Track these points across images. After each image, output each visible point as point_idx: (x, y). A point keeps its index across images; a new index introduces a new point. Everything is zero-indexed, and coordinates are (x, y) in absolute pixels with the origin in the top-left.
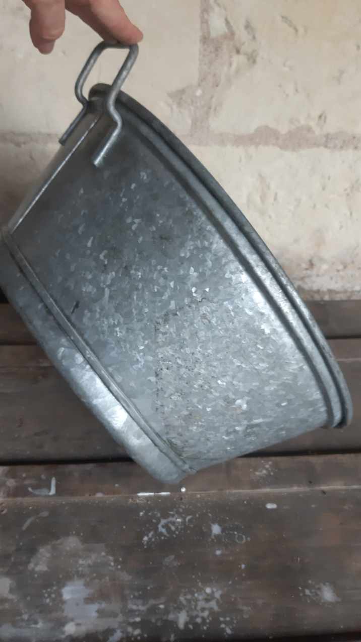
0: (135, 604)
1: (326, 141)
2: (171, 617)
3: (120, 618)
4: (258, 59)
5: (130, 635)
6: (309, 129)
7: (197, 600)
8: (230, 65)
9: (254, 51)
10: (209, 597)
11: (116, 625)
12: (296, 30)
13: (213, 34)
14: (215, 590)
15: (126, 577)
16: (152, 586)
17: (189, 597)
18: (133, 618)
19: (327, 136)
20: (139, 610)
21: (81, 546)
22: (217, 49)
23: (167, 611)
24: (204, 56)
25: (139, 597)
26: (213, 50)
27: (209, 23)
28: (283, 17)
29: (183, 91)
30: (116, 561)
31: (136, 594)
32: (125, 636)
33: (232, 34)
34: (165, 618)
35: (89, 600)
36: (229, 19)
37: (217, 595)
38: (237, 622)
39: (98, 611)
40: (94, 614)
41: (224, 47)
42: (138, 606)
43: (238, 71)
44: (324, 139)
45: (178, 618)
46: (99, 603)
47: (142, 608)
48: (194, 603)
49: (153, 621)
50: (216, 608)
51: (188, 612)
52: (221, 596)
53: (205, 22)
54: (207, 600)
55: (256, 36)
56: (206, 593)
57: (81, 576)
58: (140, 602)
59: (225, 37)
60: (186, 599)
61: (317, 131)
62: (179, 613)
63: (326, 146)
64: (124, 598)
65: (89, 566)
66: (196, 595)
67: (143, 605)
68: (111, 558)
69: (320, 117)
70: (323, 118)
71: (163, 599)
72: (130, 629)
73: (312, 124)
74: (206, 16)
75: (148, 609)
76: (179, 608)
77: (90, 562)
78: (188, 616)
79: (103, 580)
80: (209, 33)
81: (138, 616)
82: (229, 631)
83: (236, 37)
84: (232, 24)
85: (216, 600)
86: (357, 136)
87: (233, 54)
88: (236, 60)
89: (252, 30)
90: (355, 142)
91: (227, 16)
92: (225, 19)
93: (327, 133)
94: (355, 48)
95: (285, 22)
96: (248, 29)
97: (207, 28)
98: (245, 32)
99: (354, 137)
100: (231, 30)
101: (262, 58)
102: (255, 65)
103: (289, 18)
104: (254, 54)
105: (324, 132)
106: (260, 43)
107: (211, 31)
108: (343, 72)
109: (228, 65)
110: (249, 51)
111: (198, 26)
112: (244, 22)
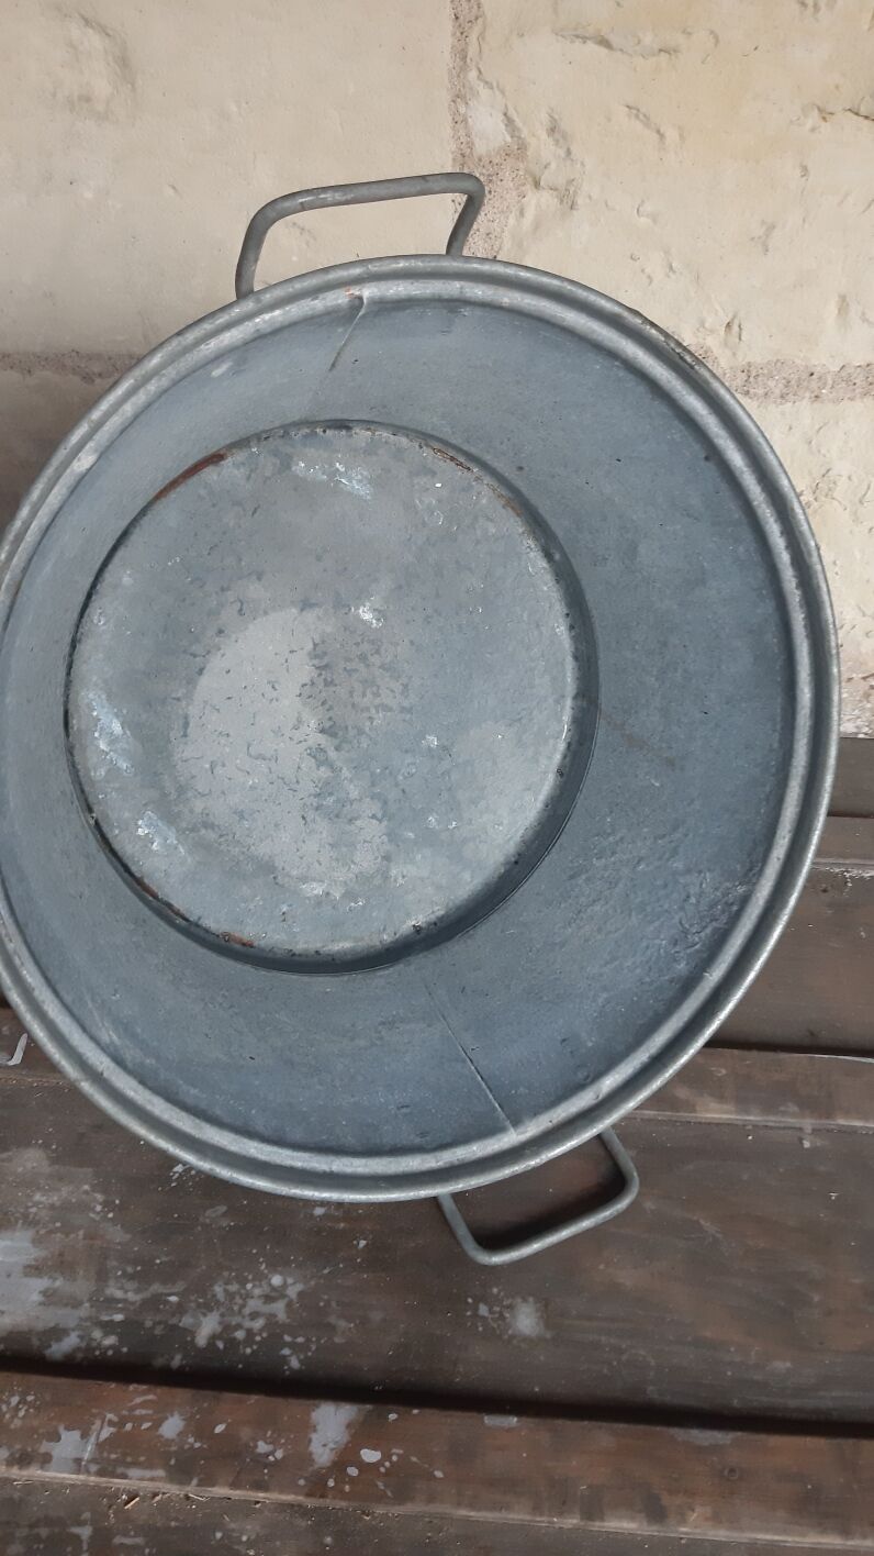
0: (121, 1288)
2: (187, 1321)
3: (85, 1310)
4: (580, 201)
5: (94, 1344)
6: (705, 354)
7: (249, 1296)
8: (522, 213)
9: (570, 182)
10: (273, 1294)
11: (72, 1323)
12: (662, 136)
14: (290, 1281)
15: (117, 1235)
16: (165, 1259)
17: (234, 1288)
18: (111, 1315)
19: (747, 371)
20: (125, 1301)
21: (46, 1168)
22: (491, 179)
23: (180, 1309)
25: (132, 1277)
27: (470, 122)
28: (630, 108)
30: (107, 1204)
31: (130, 1270)
32: (83, 1345)
33: (523, 146)
34: (174, 1321)
35: (34, 1270)
36: (512, 114)
37: (292, 1292)
38: (317, 1349)
39: (44, 1293)
40: (36, 1297)
41: (507, 174)
42: (126, 1292)
43: (537, 226)
44: (742, 377)
45: (199, 1325)
46: (50, 1277)
47: (131, 1296)
48: (240, 1302)
49: (148, 1324)
50: (282, 1316)
51: (222, 1315)
52: (300, 1294)
53: (460, 121)
54: (268, 1299)
55: (574, 149)
56: (270, 1285)
57: (30, 1222)
58: (131, 1285)
59: (507, 153)
60: (226, 1291)
61: (725, 359)
62: (205, 1315)
64: (102, 1276)
65: (52, 1207)
66: (249, 1286)
67: (137, 1291)
68: (100, 1197)
69: (730, 326)
70: (735, 328)
71: (180, 1286)
72: (97, 1334)
73: (714, 341)
75: (145, 1302)
76: (207, 1307)
77: (55, 1199)
78: (220, 1323)
79: (72, 1236)
81: (120, 1311)
82: (295, 1363)
83: (530, 153)
84: (518, 123)
85: (286, 1300)
86: (817, 370)
87: (529, 188)
88: (534, 202)
89: (565, 137)
90: (814, 384)
91: (506, 106)
92: (505, 114)
93: (749, 364)
94: (798, 172)
95: (637, 117)
96: (557, 135)
97: (468, 135)
98: (550, 141)
99: (812, 374)
100: (519, 138)
101: (590, 197)
102: (575, 212)
103: (643, 110)
104: (572, 189)
105: (741, 361)
106: (582, 164)
107: (477, 141)
108: (773, 227)
109: (518, 213)
110: (561, 181)
111: (449, 131)
112: (544, 117)
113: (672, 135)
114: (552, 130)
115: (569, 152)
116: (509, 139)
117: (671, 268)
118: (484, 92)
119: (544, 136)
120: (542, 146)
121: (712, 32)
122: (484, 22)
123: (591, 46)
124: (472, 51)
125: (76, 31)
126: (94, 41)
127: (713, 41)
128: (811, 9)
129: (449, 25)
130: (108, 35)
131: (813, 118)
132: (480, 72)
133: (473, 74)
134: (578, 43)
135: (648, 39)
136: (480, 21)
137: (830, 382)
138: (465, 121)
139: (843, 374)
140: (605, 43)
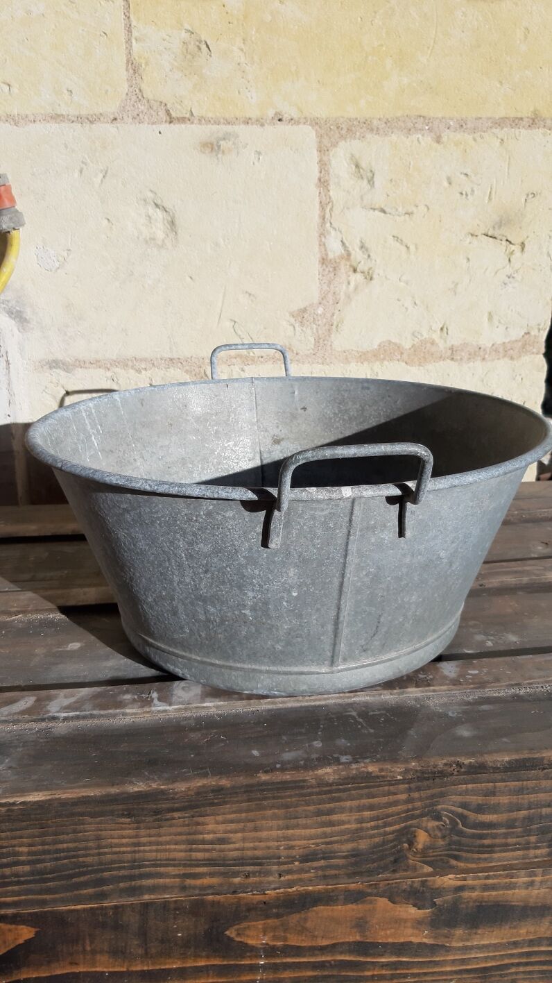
1: (452, 354)
4: (374, 276)
6: (433, 343)
8: (349, 283)
9: (370, 269)
12: (408, 248)
13: (331, 256)
19: (452, 348)
22: (335, 269)
24: (323, 276)
26: (331, 269)
27: (326, 244)
28: (394, 236)
29: (304, 310)
33: (349, 255)
36: (345, 241)
41: (342, 267)
43: (356, 288)
44: (450, 351)
53: (322, 245)
55: (371, 255)
59: (342, 257)
61: (441, 345)
63: (452, 359)
69: (442, 329)
70: (445, 329)
73: (436, 336)
74: (323, 240)
80: (327, 255)
83: (352, 257)
84: (347, 245)
86: (483, 347)
87: (351, 273)
88: (354, 278)
89: (367, 250)
90: (482, 353)
91: (342, 238)
92: (342, 241)
93: (452, 346)
94: (465, 261)
95: (397, 241)
96: (363, 249)
97: (326, 250)
98: (361, 252)
99: (480, 348)
100: (348, 251)
101: (379, 275)
102: (372, 282)
103: (400, 237)
104: (371, 272)
105: (449, 345)
106: (375, 261)
107: (329, 253)
108: (457, 284)
109: (347, 284)
110: (366, 269)
111: (317, 249)
112: (359, 243)
113: (412, 248)
114: (362, 247)
115: (369, 256)
116: (343, 251)
117: (415, 303)
118: (333, 232)
119: (358, 250)
120: (357, 255)
121: (426, 206)
122: (332, 204)
123: (377, 213)
124: (328, 216)
125: (151, 210)
126: (159, 214)
127: (426, 209)
128: (464, 196)
129: (317, 206)
130: (166, 211)
131: (469, 238)
132: (331, 224)
133: (328, 225)
134: (371, 211)
135: (400, 209)
136: (330, 204)
137: (488, 352)
138: (324, 245)
139: (494, 348)
140: (383, 211)
